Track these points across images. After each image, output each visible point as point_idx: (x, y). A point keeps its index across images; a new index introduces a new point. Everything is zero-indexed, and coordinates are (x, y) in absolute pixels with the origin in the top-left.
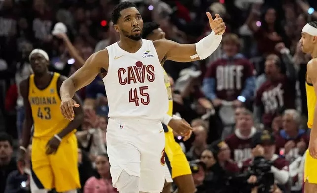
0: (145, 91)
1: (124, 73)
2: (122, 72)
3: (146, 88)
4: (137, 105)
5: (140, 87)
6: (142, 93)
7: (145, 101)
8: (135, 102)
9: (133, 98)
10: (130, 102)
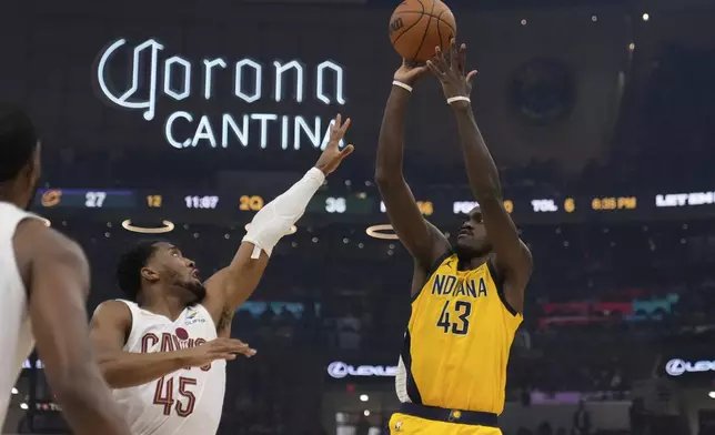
0: (188, 388)
1: (153, 344)
2: (150, 341)
3: (193, 382)
4: (167, 412)
5: (181, 378)
6: (181, 390)
7: (184, 408)
8: (163, 406)
9: (164, 395)
10: (155, 402)
